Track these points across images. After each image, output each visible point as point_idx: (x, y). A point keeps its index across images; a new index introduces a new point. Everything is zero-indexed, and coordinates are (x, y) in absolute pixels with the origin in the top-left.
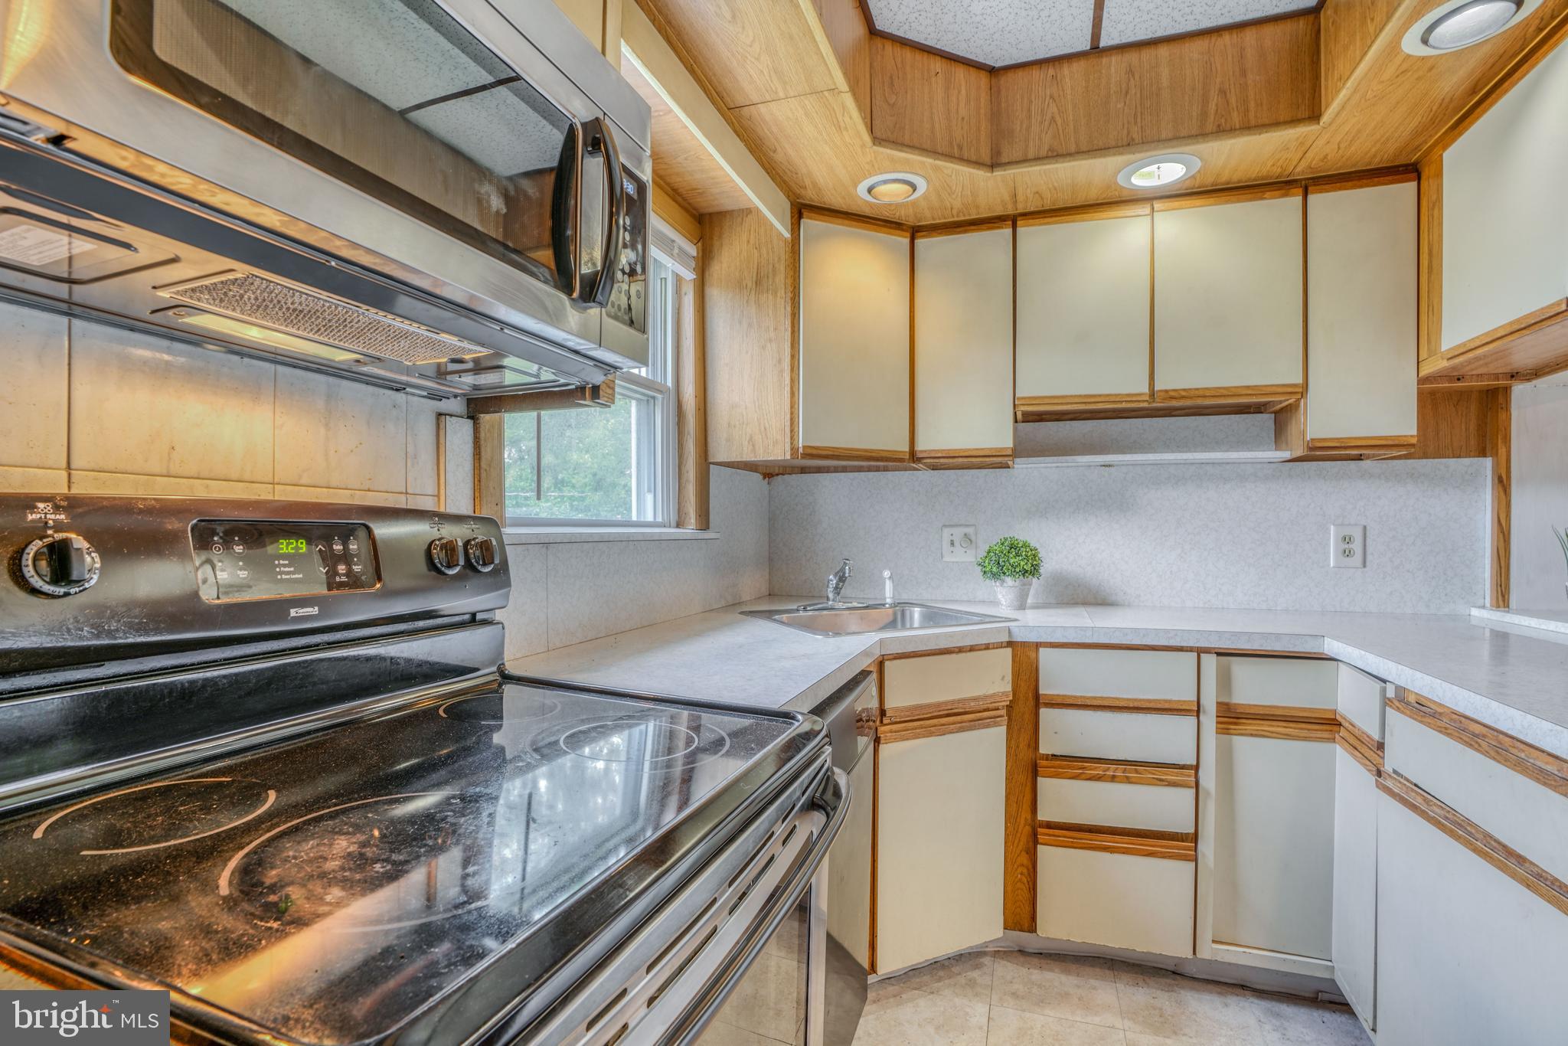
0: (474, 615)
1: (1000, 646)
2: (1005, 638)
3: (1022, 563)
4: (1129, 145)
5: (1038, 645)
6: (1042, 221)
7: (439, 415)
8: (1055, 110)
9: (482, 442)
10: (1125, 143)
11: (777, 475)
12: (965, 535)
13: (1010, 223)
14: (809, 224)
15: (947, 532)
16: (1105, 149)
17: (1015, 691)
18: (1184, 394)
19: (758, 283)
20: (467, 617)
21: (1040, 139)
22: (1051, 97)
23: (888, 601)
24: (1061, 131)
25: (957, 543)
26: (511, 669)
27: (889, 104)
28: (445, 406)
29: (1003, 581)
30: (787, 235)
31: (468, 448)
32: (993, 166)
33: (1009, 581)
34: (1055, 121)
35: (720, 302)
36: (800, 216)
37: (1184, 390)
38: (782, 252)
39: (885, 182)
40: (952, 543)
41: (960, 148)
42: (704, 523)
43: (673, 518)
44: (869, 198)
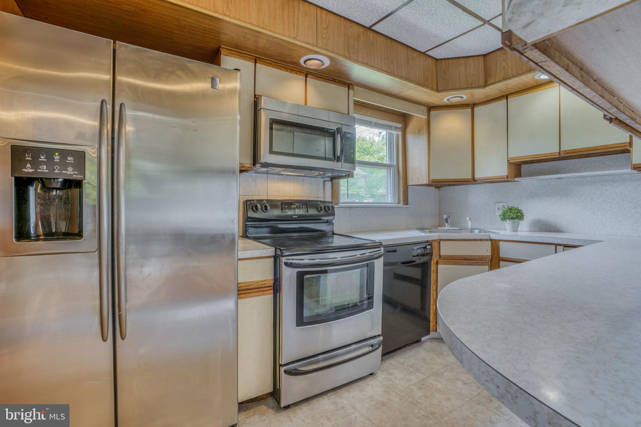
0: (328, 220)
1: (487, 240)
2: (488, 238)
3: (512, 215)
4: (530, 71)
5: (500, 240)
6: (517, 95)
7: (324, 181)
8: (505, 63)
9: (333, 186)
10: (529, 70)
11: (441, 187)
12: (503, 206)
13: (505, 98)
14: (433, 113)
15: (497, 205)
16: (522, 74)
17: (492, 256)
18: (573, 151)
19: (419, 132)
20: (327, 221)
21: (500, 74)
22: (504, 60)
23: (470, 228)
24: (507, 71)
25: (500, 209)
26: (335, 232)
27: (443, 79)
28: (325, 179)
29: (506, 222)
30: (426, 117)
31: (330, 188)
32: (485, 86)
33: (508, 221)
34: (505, 68)
35: (410, 138)
36: (430, 111)
37: (573, 150)
38: (425, 123)
39: (452, 98)
40: (499, 209)
41: (471, 84)
42: (406, 202)
43: (397, 202)
44: (448, 102)
